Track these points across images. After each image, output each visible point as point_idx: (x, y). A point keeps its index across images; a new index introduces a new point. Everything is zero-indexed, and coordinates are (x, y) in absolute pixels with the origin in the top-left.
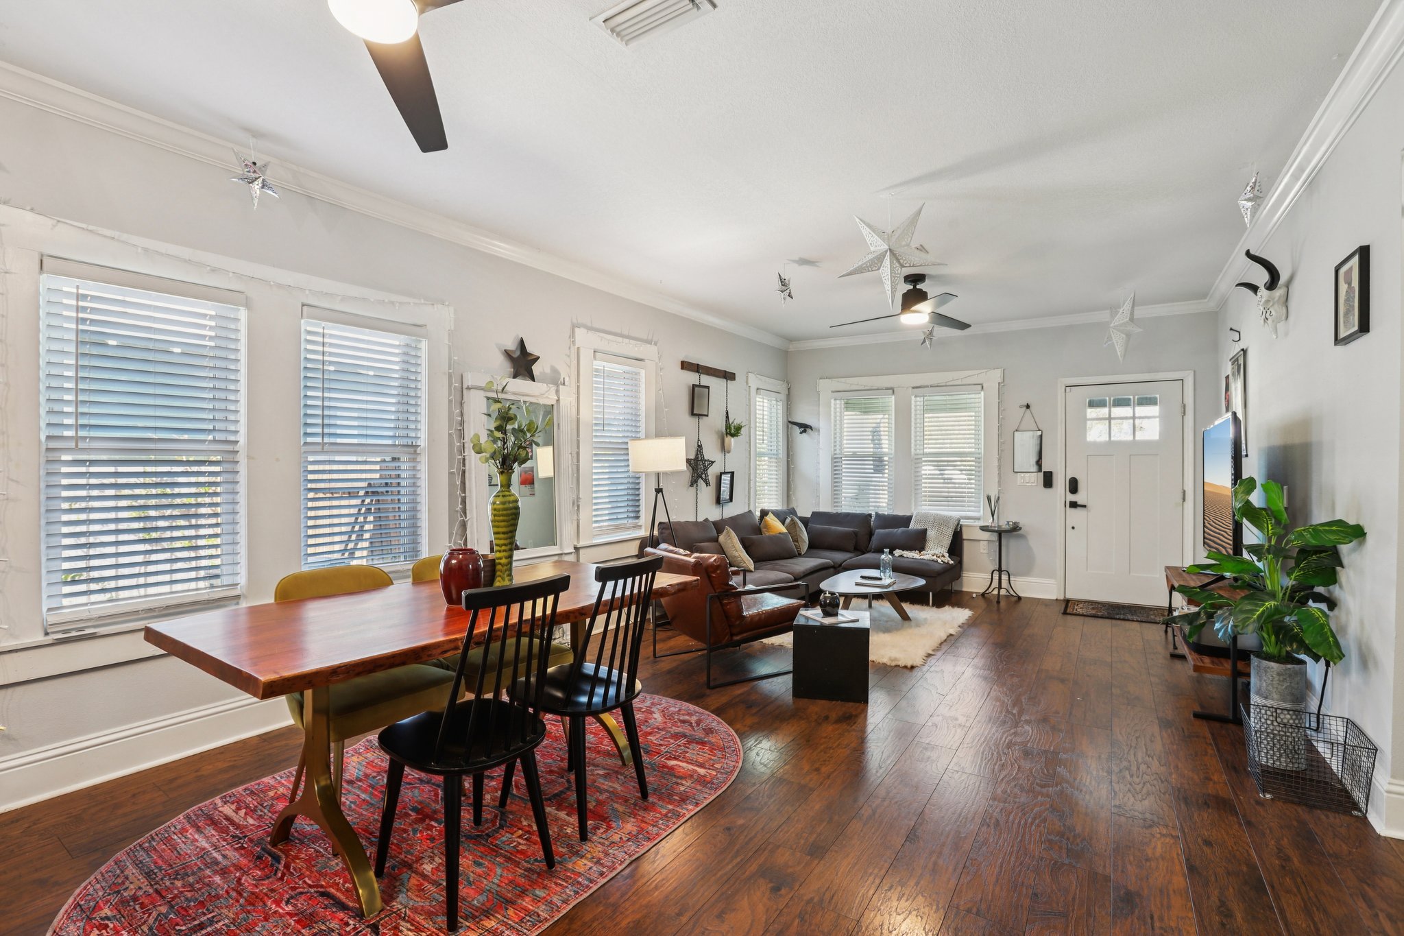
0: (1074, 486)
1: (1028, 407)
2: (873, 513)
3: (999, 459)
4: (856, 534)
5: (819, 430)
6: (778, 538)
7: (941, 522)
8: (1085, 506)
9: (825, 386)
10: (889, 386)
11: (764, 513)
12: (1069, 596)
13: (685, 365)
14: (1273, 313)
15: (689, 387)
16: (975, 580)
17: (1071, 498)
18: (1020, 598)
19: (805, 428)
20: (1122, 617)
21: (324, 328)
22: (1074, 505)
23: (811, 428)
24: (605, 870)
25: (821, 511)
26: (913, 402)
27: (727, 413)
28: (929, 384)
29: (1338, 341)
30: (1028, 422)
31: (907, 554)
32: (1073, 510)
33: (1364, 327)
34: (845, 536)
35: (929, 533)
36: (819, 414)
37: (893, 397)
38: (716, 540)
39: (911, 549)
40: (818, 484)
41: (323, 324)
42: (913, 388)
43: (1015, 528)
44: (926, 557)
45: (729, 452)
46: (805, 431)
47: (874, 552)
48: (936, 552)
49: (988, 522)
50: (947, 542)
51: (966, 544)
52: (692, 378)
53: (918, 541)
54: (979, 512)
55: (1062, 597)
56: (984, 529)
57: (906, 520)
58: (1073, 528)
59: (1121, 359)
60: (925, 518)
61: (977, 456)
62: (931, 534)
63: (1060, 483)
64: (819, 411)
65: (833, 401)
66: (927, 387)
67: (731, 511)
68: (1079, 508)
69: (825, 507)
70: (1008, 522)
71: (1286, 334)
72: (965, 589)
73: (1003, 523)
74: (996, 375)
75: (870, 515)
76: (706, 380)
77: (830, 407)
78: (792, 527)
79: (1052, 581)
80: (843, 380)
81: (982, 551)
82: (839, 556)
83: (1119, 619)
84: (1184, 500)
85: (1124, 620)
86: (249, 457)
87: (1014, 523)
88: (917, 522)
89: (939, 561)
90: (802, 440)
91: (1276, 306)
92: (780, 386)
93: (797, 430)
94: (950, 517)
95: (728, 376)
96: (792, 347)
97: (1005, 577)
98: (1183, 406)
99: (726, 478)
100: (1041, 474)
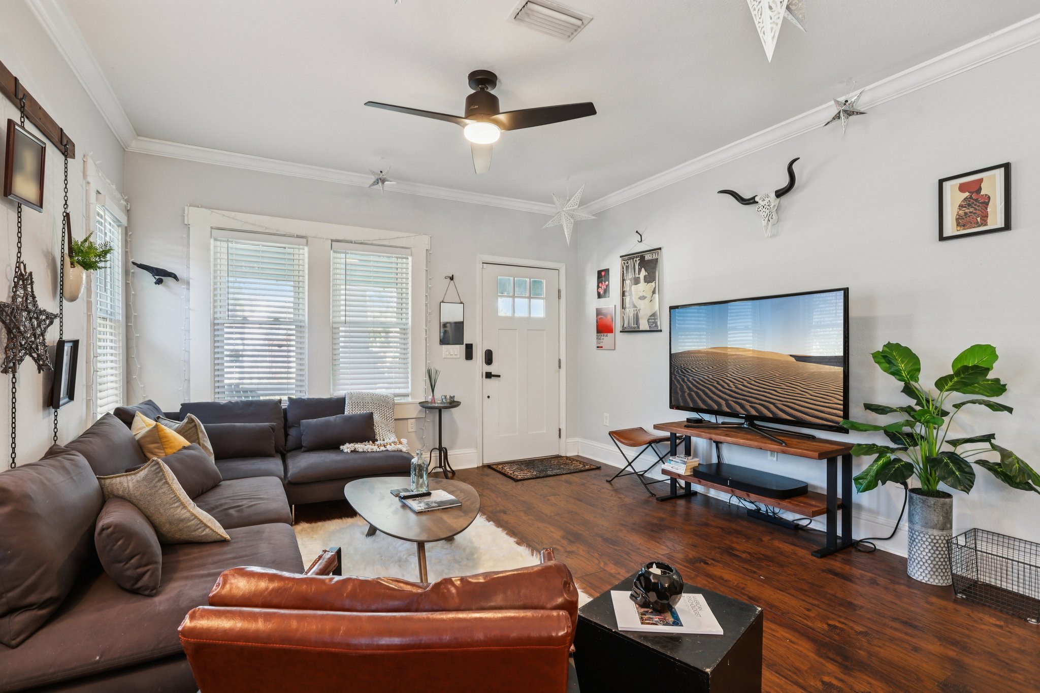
0: (489, 358)
1: (452, 278)
2: (285, 398)
3: (426, 333)
4: (273, 428)
5: (188, 283)
8: (499, 376)
9: (200, 218)
10: (304, 234)
12: (487, 462)
17: (487, 369)
18: (454, 472)
19: (161, 275)
22: (489, 375)
23: (175, 277)
25: (195, 401)
26: (331, 262)
28: (353, 239)
30: (452, 295)
31: (360, 447)
32: (488, 380)
36: (188, 258)
37: (306, 249)
39: (360, 441)
40: (187, 362)
42: (333, 241)
44: (384, 448)
45: (73, 299)
49: (428, 398)
50: (392, 425)
53: (365, 429)
55: (481, 465)
57: (338, 405)
58: (489, 397)
61: (403, 327)
62: (377, 418)
63: (479, 355)
64: (188, 253)
65: (213, 242)
66: (351, 242)
68: (493, 378)
69: (200, 396)
70: (447, 397)
73: (441, 398)
74: (422, 242)
75: (280, 402)
77: (208, 249)
79: (473, 450)
80: (231, 213)
81: (410, 430)
84: (560, 367)
89: (404, 450)
91: (774, 211)
93: (149, 278)
94: (386, 396)
95: (66, 144)
96: (135, 145)
98: (559, 291)
99: (67, 348)
100: (464, 346)
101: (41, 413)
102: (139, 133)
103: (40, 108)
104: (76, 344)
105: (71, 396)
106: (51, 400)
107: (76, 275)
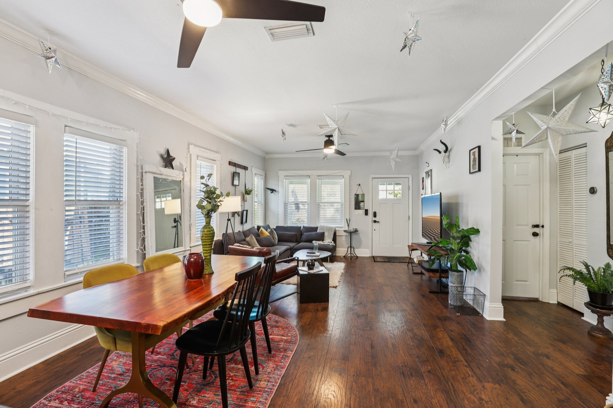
0: (375, 215)
1: (359, 185)
2: (302, 226)
3: (349, 205)
4: (296, 235)
5: (279, 192)
6: (267, 238)
7: (330, 229)
8: (379, 222)
9: (282, 174)
10: (308, 175)
11: (259, 228)
12: (373, 255)
13: (230, 163)
14: (446, 160)
15: (232, 173)
16: (341, 251)
17: (374, 219)
18: (357, 257)
19: (273, 191)
20: (393, 261)
21: (76, 139)
22: (375, 222)
23: (275, 191)
24: (273, 383)
25: (279, 226)
26: (317, 182)
27: (245, 184)
29: (470, 173)
30: (359, 191)
31: (318, 242)
32: (375, 223)
33: (479, 170)
34: (292, 236)
35: (325, 234)
36: (279, 185)
37: (309, 179)
38: (244, 240)
39: (319, 240)
40: (278, 214)
41: (76, 137)
42: (317, 176)
43: (356, 231)
44: (326, 243)
45: (246, 201)
46: (272, 192)
47: (304, 242)
48: (328, 241)
49: (347, 229)
50: (332, 237)
51: (337, 237)
52: (233, 169)
53: (321, 237)
54: (342, 225)
55: (371, 256)
56: (345, 231)
57: (316, 229)
58: (375, 230)
59: (394, 170)
60: (323, 227)
61: (341, 203)
62: (326, 234)
63: (370, 213)
65: (284, 180)
66: (323, 176)
67: (247, 227)
68: (377, 223)
69: (281, 224)
70: (353, 228)
71: (449, 167)
72: (337, 255)
73: (351, 229)
74: (349, 172)
75: (301, 227)
76: (239, 170)
77: (283, 182)
78: (271, 233)
79: (368, 250)
80: (289, 171)
81: (344, 240)
82: (292, 245)
83: (392, 262)
84: (409, 219)
85: (394, 262)
86: (36, 209)
87: (356, 229)
88: (321, 229)
89: (331, 244)
90: (271, 196)
91: (446, 158)
92: (263, 173)
93: (269, 192)
94: (332, 227)
95: (245, 168)
96: (267, 157)
97: (352, 249)
98: (409, 187)
99: (245, 212)
100: (364, 210)
101: (240, 225)
102: (267, 153)
103: (240, 165)
104: (247, 211)
105: (246, 222)
106: (242, 223)
107: (247, 197)
